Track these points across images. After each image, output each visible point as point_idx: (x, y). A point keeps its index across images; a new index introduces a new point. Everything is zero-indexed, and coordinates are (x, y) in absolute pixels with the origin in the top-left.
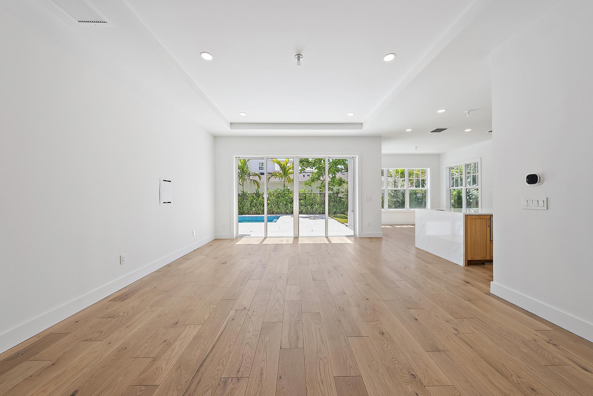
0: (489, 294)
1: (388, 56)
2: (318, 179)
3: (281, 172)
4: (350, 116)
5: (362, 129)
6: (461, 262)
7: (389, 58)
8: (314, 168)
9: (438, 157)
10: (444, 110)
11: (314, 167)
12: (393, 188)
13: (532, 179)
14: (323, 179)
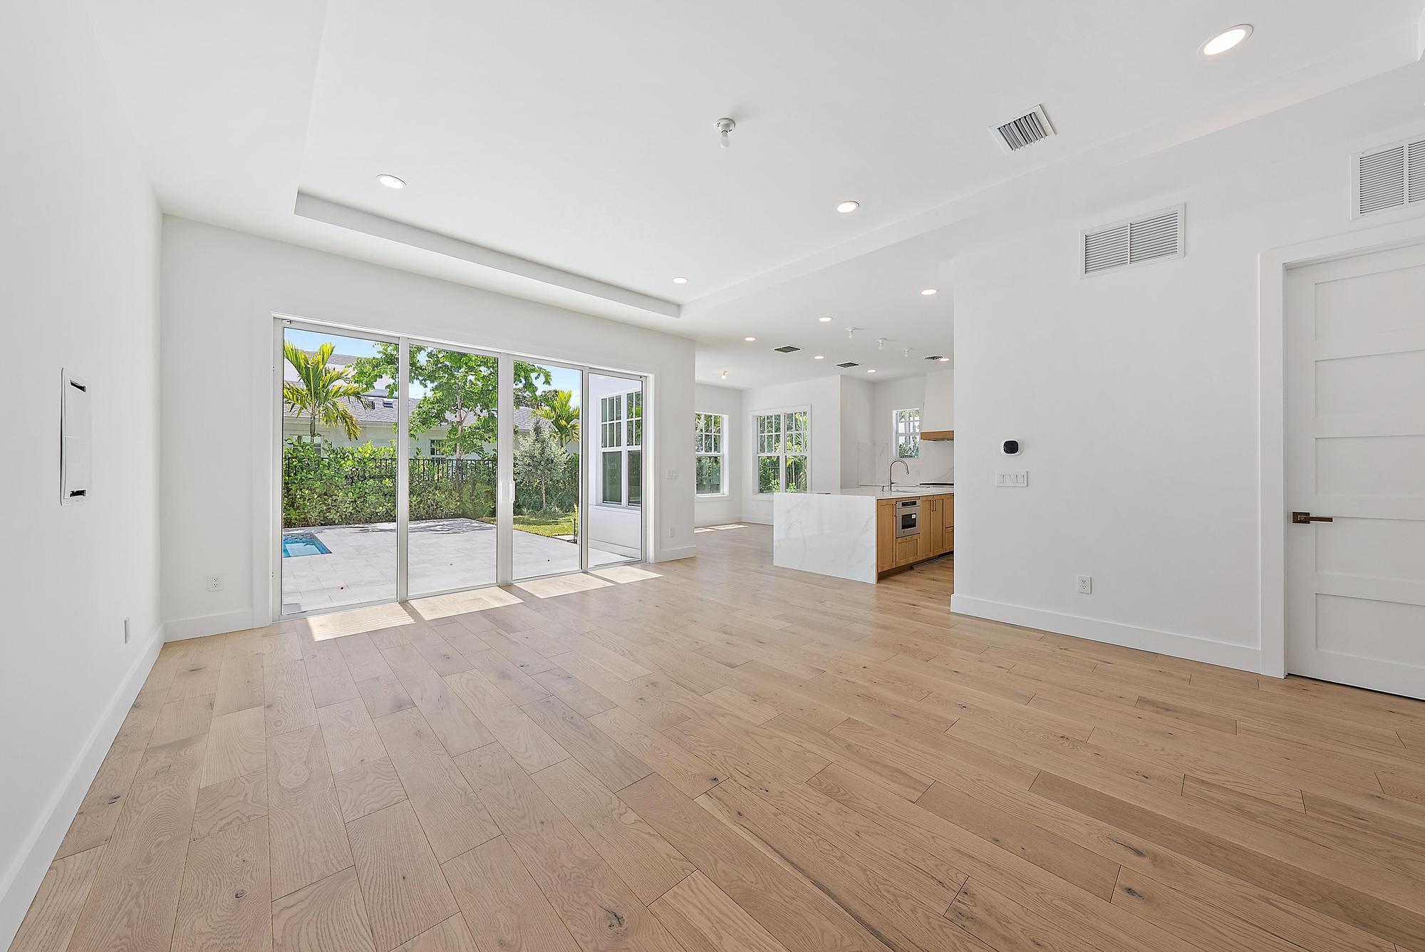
0: (950, 613)
1: (847, 204)
2: (439, 416)
3: (302, 386)
4: (674, 285)
5: (678, 317)
6: (872, 578)
7: (847, 208)
8: (430, 385)
9: (738, 394)
10: (830, 319)
11: (433, 382)
12: (703, 452)
13: (1011, 447)
14: (458, 419)
